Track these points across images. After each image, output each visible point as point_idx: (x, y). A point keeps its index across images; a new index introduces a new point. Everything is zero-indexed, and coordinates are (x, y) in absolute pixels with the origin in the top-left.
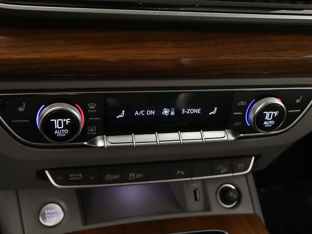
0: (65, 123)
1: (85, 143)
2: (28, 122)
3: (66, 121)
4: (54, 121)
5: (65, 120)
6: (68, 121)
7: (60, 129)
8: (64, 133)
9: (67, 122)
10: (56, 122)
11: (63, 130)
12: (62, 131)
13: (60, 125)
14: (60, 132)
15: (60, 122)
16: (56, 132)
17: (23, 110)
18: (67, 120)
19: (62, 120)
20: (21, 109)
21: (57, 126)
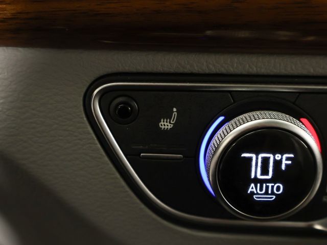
0: (278, 163)
1: (318, 227)
2: (180, 159)
3: (281, 161)
4: (250, 159)
5: (278, 157)
6: (285, 160)
7: (262, 182)
8: (273, 193)
9: (284, 162)
10: (256, 160)
11: (270, 185)
12: (267, 187)
13: (265, 171)
14: (261, 189)
15: (265, 161)
16: (252, 188)
17: (170, 126)
18: (285, 156)
19: (271, 156)
20: (166, 125)
21: (256, 171)
